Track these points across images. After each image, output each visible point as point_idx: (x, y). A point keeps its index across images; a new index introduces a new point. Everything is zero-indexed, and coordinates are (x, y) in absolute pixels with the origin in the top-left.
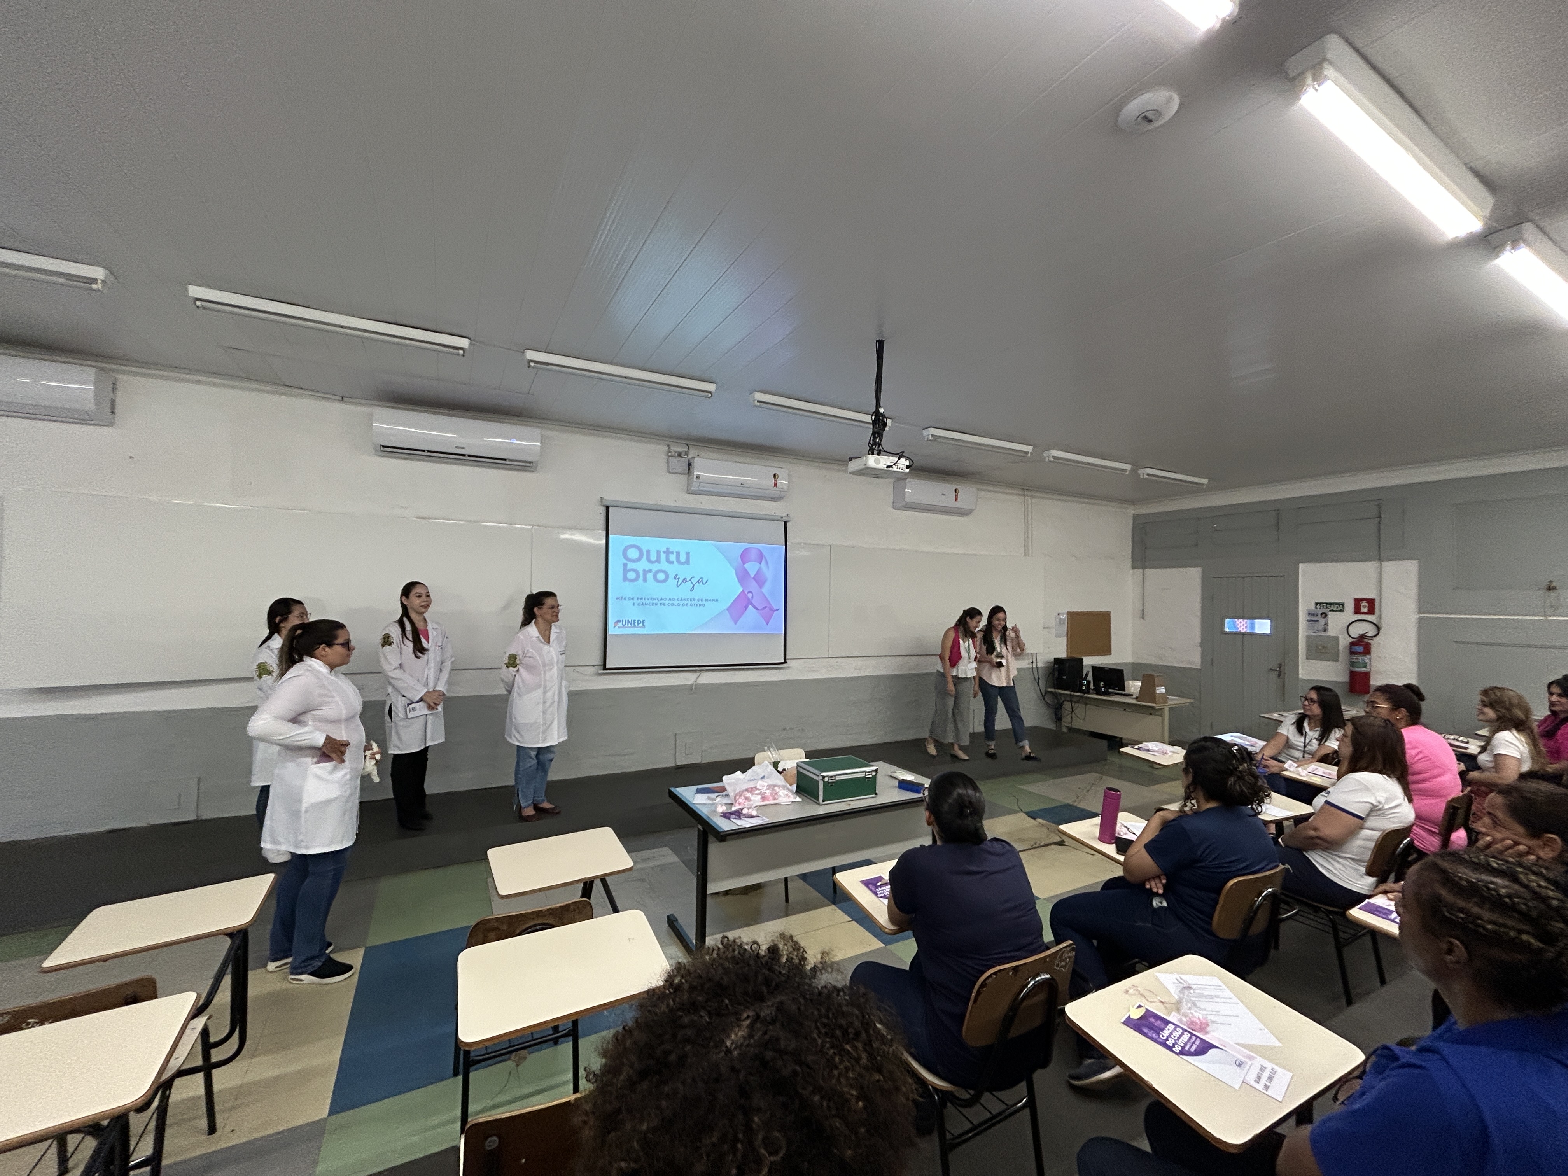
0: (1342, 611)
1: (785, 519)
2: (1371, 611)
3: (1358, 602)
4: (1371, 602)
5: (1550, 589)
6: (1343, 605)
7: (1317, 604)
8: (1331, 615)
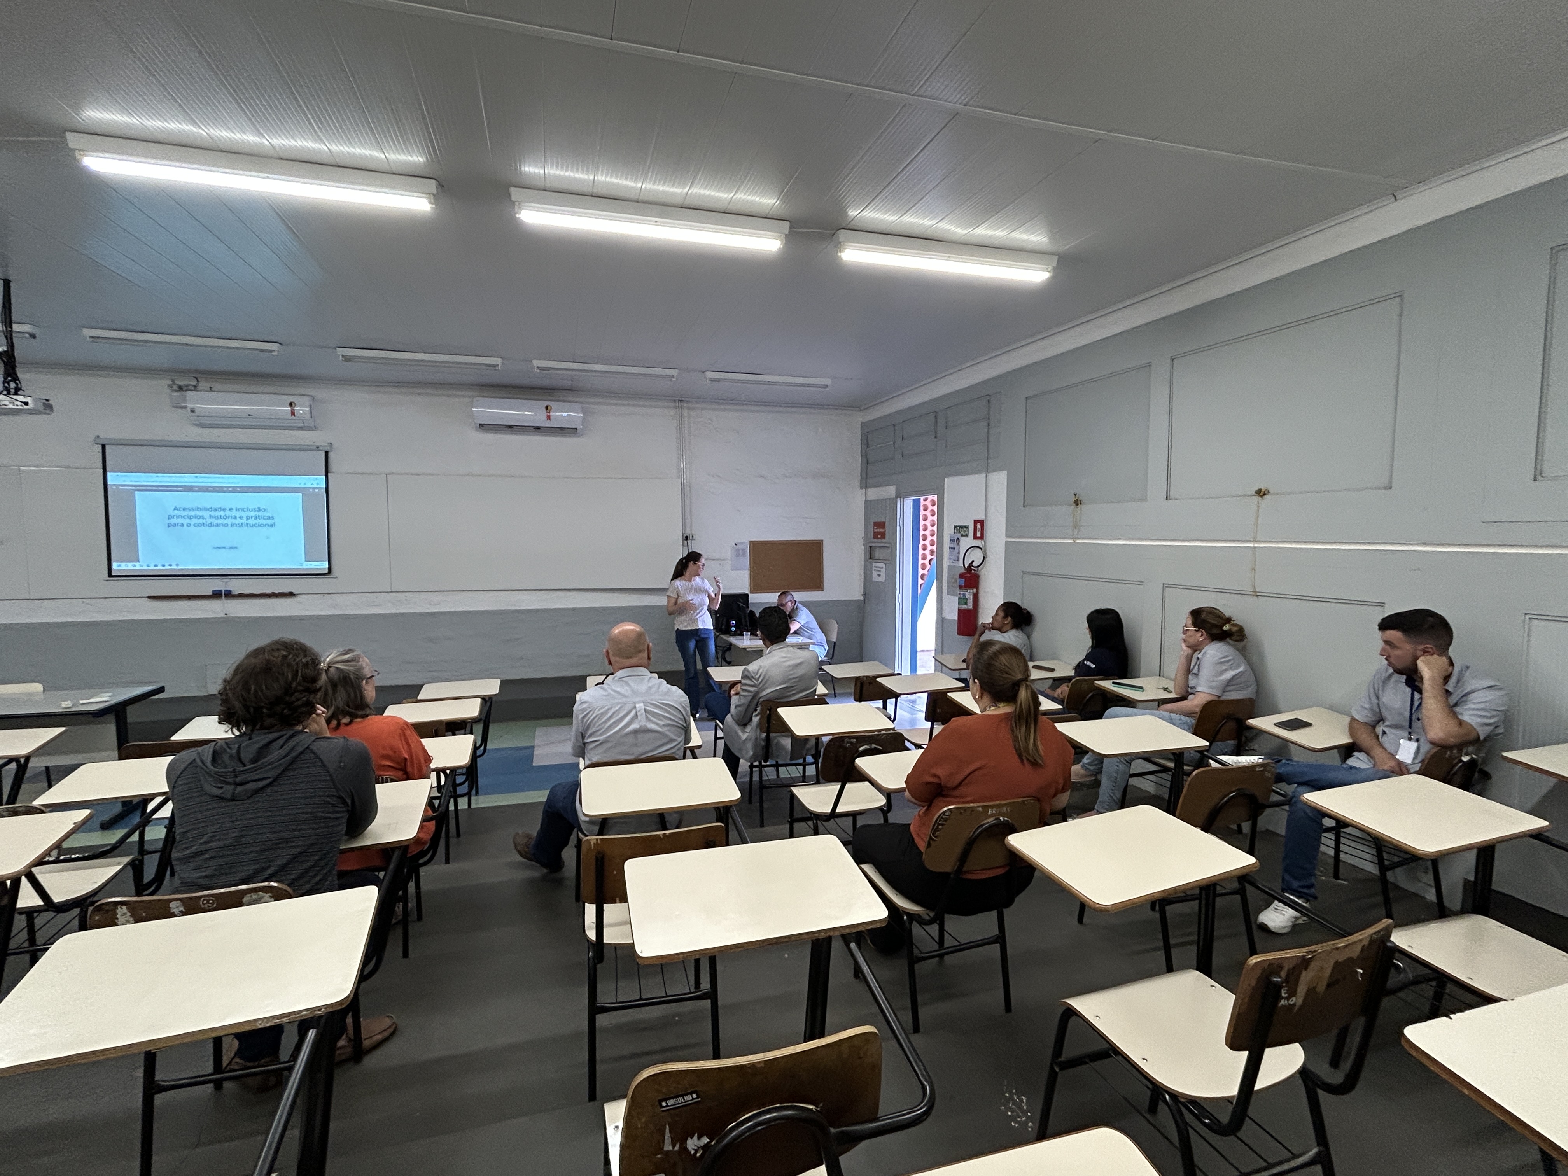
0: (967, 536)
1: (327, 449)
2: (982, 538)
3: (976, 522)
4: (982, 522)
5: (1077, 503)
6: (967, 527)
7: (955, 527)
8: (962, 539)
